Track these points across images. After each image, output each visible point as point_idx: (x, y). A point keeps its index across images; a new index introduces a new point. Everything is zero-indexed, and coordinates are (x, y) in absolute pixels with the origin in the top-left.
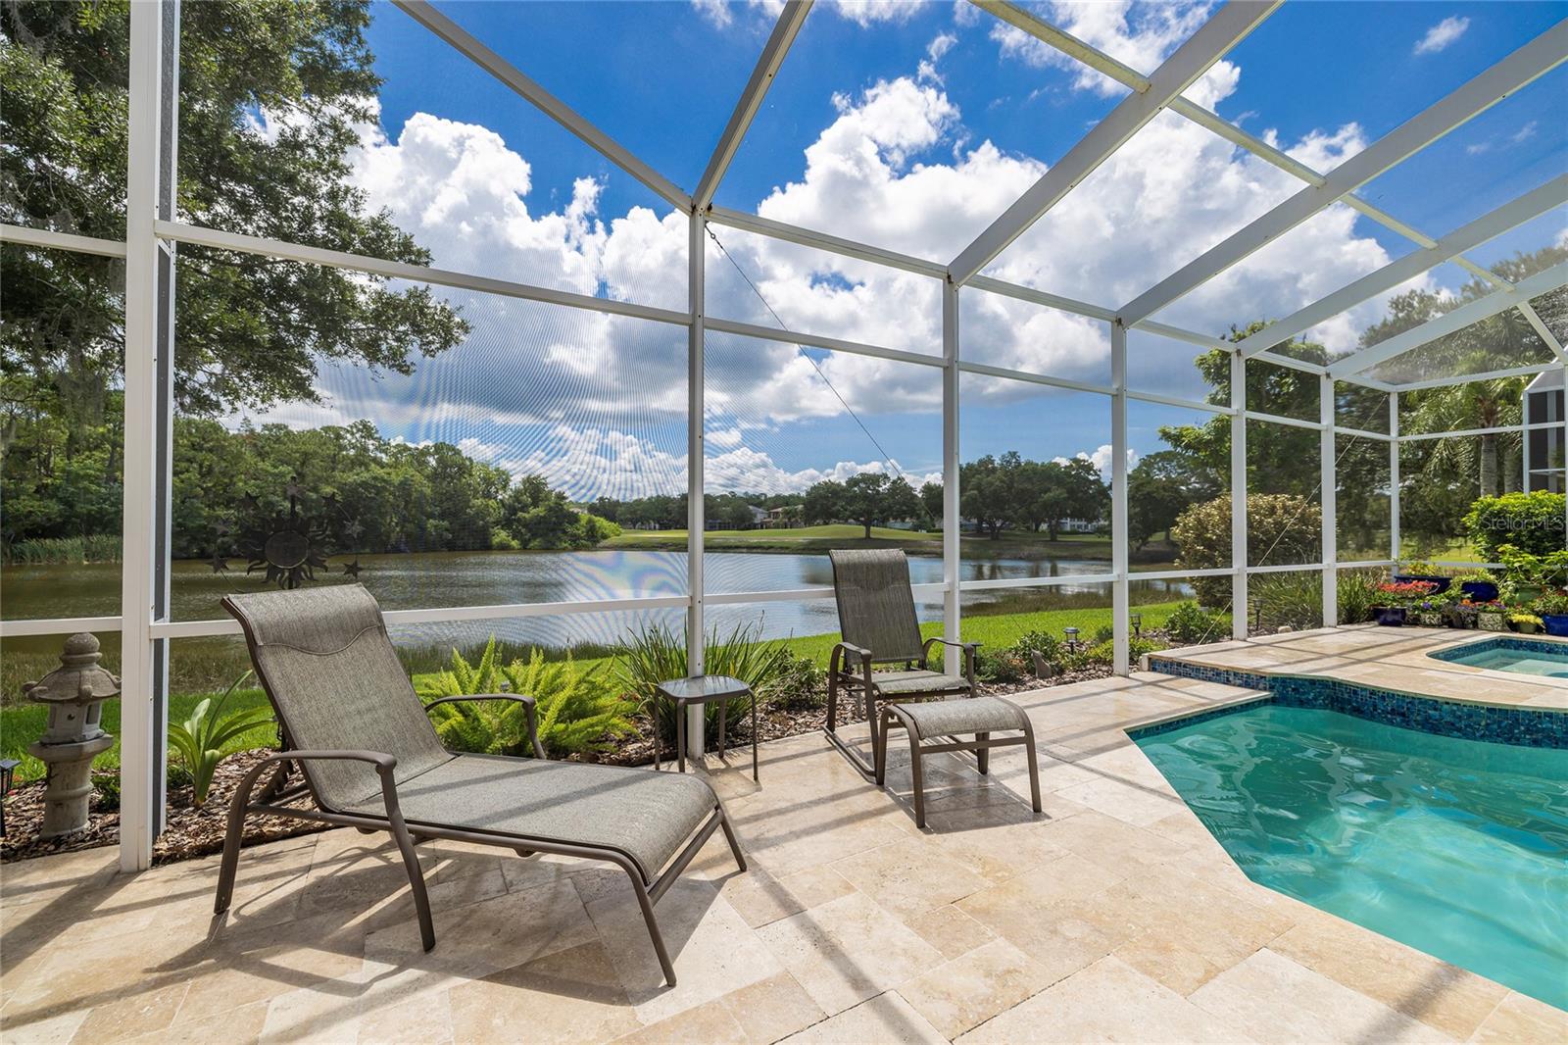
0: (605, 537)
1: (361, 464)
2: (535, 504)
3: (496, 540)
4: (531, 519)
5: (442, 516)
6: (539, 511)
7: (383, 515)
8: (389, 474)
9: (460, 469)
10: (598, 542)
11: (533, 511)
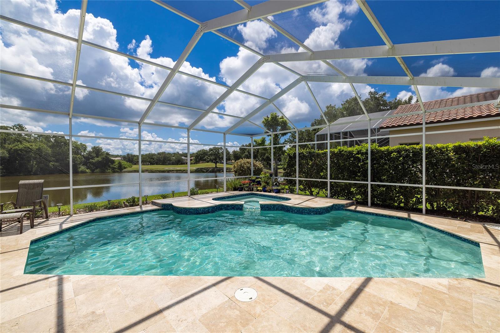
0: (125, 168)
1: (18, 141)
2: (97, 157)
3: (80, 170)
4: (96, 162)
5: (57, 161)
6: (99, 159)
7: (29, 161)
8: (31, 145)
9: (64, 143)
10: (122, 170)
11: (96, 159)
